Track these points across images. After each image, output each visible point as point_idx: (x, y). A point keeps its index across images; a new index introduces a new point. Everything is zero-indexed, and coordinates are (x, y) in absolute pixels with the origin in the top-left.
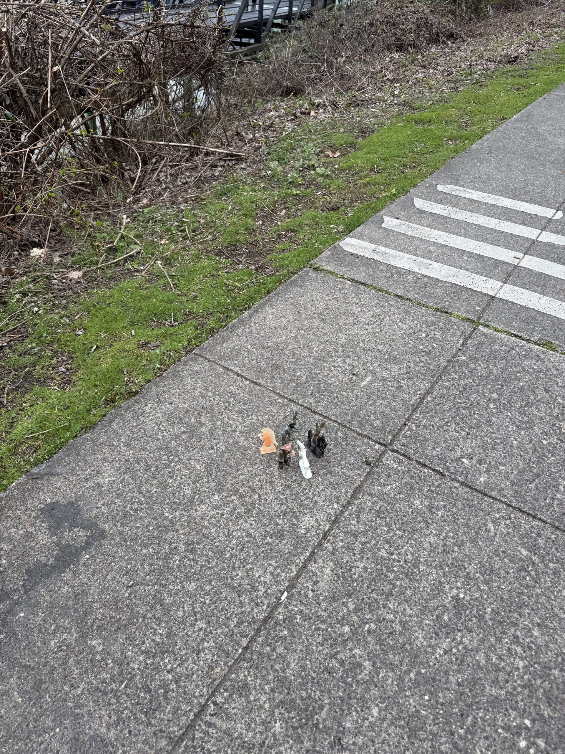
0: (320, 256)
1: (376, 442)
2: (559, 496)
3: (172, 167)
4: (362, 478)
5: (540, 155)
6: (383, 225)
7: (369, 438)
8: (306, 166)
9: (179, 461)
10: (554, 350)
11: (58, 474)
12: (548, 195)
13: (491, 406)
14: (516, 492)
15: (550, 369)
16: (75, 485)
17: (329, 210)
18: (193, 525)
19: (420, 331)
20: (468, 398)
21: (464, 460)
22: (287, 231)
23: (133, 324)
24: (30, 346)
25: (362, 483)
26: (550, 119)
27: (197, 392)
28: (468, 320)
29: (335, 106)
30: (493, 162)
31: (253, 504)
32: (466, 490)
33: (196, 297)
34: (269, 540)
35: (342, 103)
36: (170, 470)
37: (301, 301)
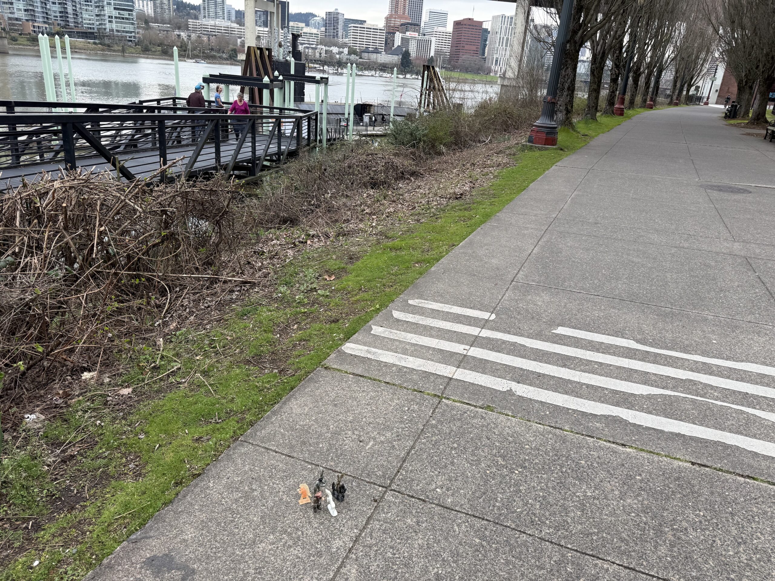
0: (328, 358)
1: (380, 486)
2: (497, 504)
3: (194, 294)
4: (372, 511)
5: (479, 273)
6: (372, 332)
7: (375, 484)
8: (309, 289)
9: (241, 517)
10: (492, 411)
11: (151, 537)
12: (486, 303)
13: (453, 452)
14: (471, 505)
15: (490, 424)
16: (166, 542)
17: (331, 323)
18: (258, 557)
19: (404, 406)
20: (438, 449)
21: (438, 490)
22: (300, 341)
23: (185, 425)
24: (100, 451)
25: (372, 513)
26: (486, 245)
27: (247, 468)
28: (435, 395)
29: (327, 236)
30: (447, 280)
31: (298, 538)
32: (440, 508)
33: (233, 398)
34: (312, 558)
35: (332, 234)
36: (235, 523)
37: (318, 392)
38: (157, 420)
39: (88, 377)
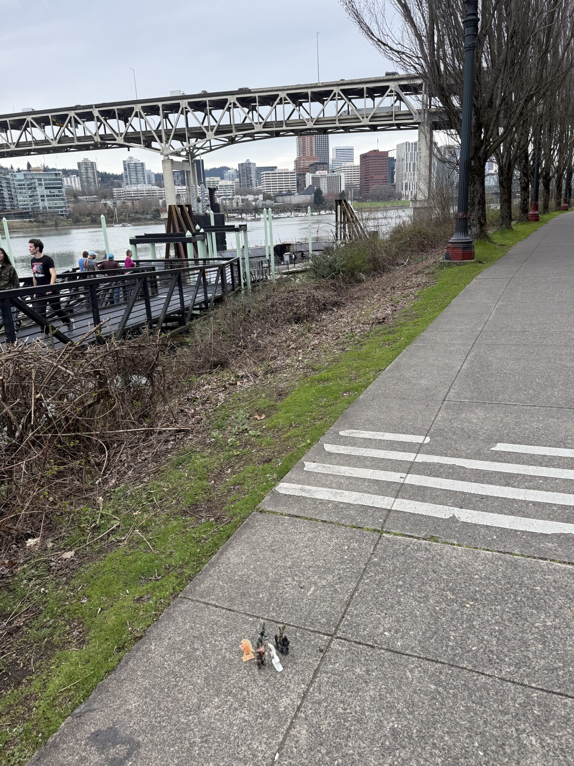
0: (263, 501)
1: (325, 634)
2: (451, 644)
3: (131, 448)
4: (319, 662)
5: (409, 396)
6: (305, 469)
7: (319, 632)
8: (240, 431)
9: (184, 680)
10: (437, 541)
11: (95, 710)
12: (418, 426)
13: (399, 590)
14: (423, 647)
15: (435, 556)
16: (110, 715)
17: (264, 463)
18: (204, 724)
19: (343, 545)
20: (383, 589)
21: (386, 633)
22: (235, 485)
23: (126, 584)
24: (45, 620)
25: (319, 665)
26: (412, 366)
27: (187, 626)
28: (375, 530)
29: (256, 375)
30: (376, 407)
31: (244, 699)
32: (390, 653)
33: (171, 553)
34: (260, 721)
35: (260, 373)
36: (178, 688)
37: (254, 539)
38: (99, 582)
39: (32, 543)
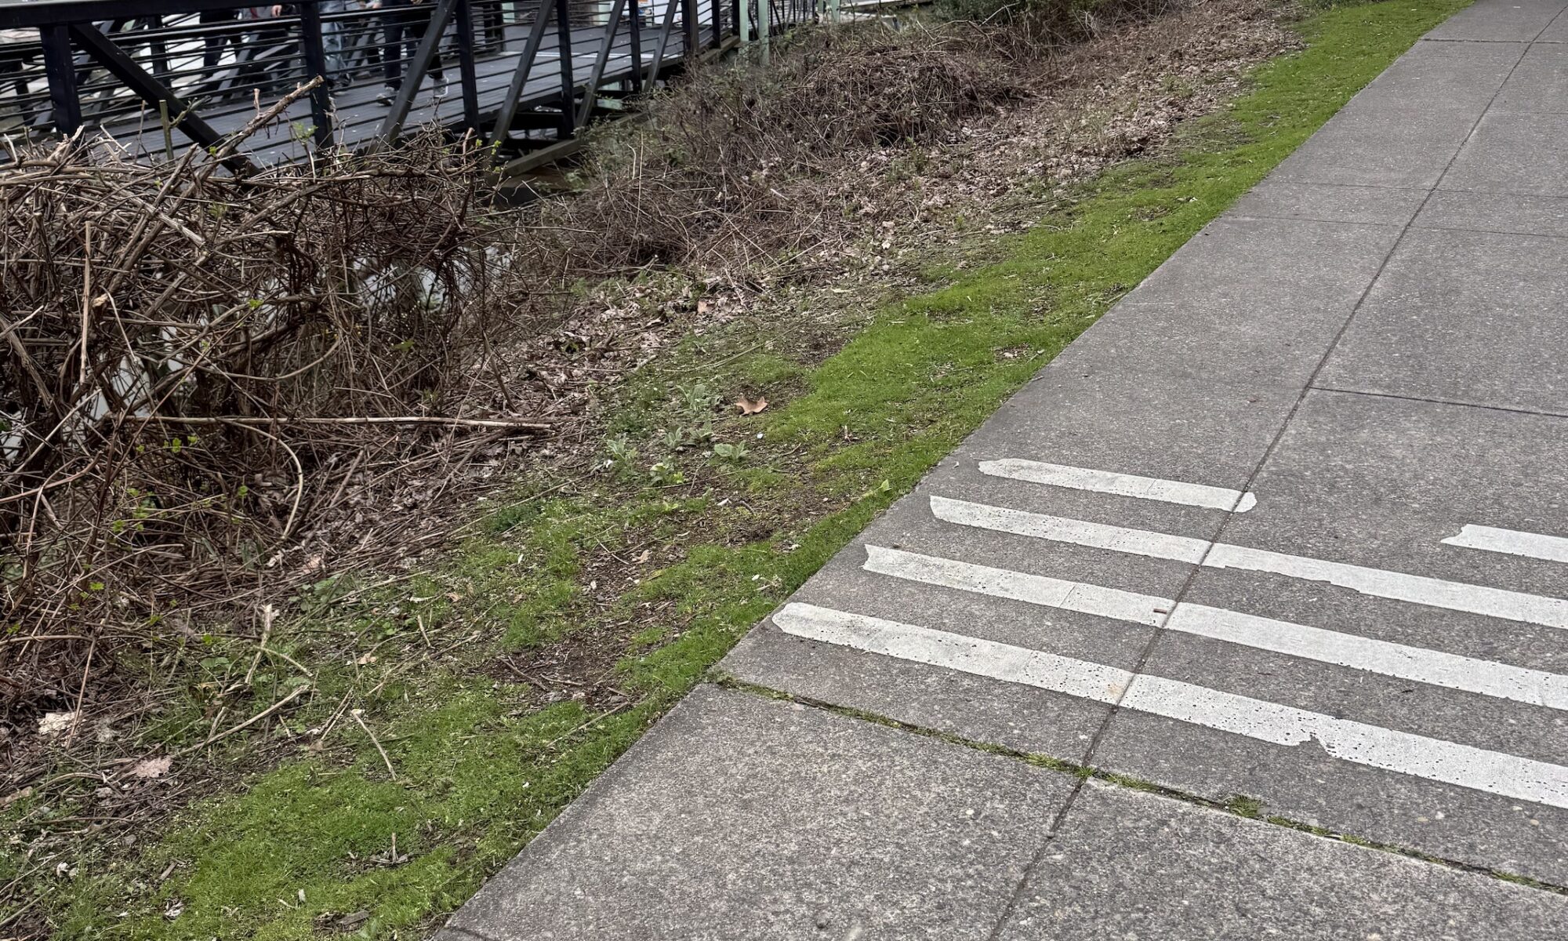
0: (731, 653)
3: (377, 471)
5: (1201, 367)
6: (866, 567)
8: (690, 442)
10: (1254, 815)
12: (1223, 459)
15: (1246, 860)
17: (748, 540)
19: (962, 803)
22: (656, 599)
23: (300, 874)
26: (1218, 282)
28: (1063, 766)
29: (754, 287)
30: (1100, 396)
33: (447, 785)
35: (767, 279)
37: (693, 763)
38: (223, 859)
39: (55, 726)
